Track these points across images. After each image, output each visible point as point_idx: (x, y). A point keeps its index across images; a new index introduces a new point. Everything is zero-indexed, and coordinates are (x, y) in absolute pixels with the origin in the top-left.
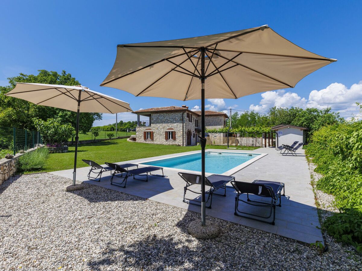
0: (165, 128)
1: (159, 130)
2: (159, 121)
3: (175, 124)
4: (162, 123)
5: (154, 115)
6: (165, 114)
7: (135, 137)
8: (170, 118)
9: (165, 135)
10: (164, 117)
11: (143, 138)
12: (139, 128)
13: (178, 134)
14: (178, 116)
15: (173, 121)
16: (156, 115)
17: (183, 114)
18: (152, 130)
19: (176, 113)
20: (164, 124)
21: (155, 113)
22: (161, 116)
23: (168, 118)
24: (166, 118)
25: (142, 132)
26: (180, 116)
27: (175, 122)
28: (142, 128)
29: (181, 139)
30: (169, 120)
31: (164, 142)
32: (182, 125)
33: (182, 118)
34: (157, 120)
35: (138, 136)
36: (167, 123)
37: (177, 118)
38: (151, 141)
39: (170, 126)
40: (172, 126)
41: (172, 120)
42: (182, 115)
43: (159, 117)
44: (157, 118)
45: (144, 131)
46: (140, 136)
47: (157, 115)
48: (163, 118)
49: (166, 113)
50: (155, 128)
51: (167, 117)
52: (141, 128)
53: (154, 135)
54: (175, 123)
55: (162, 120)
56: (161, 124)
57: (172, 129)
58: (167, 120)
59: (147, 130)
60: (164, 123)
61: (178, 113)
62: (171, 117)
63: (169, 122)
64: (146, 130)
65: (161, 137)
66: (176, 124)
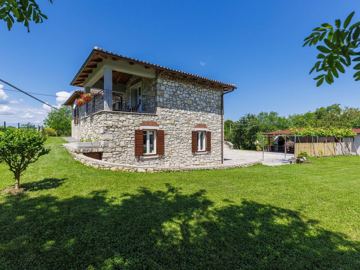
0: (191, 123)
1: (178, 126)
2: (179, 103)
3: (210, 116)
4: (185, 109)
5: (165, 83)
6: (191, 86)
7: (100, 150)
8: (201, 100)
9: (190, 141)
10: (190, 94)
11: (131, 150)
12: (115, 117)
13: (215, 138)
14: (214, 98)
15: (206, 107)
16: (169, 84)
17: (222, 96)
18: (161, 126)
19: (211, 91)
20: (189, 112)
21: (170, 79)
22: (182, 89)
23: (197, 99)
24: (193, 98)
25: (129, 132)
26: (217, 98)
27: (209, 109)
28: (129, 116)
29: (218, 148)
30: (198, 105)
31: (189, 158)
32: (220, 118)
33: (220, 103)
34: (174, 99)
35: (110, 145)
36: (194, 110)
37: (213, 101)
38: (156, 159)
39: (201, 118)
40: (204, 118)
41: (204, 105)
42: (220, 98)
43: (178, 92)
44: (174, 94)
45: (137, 128)
46: (122, 144)
47: (173, 85)
48: (187, 96)
49: (194, 85)
50: (168, 122)
51: (195, 96)
52: (122, 118)
53: (166, 141)
54: (210, 112)
55: (186, 102)
56: (183, 111)
57: (204, 126)
58: (196, 102)
59: (143, 124)
60: (188, 108)
61: (214, 92)
62: (202, 97)
63: (199, 108)
64: (141, 125)
65: (181, 147)
66: (212, 114)
